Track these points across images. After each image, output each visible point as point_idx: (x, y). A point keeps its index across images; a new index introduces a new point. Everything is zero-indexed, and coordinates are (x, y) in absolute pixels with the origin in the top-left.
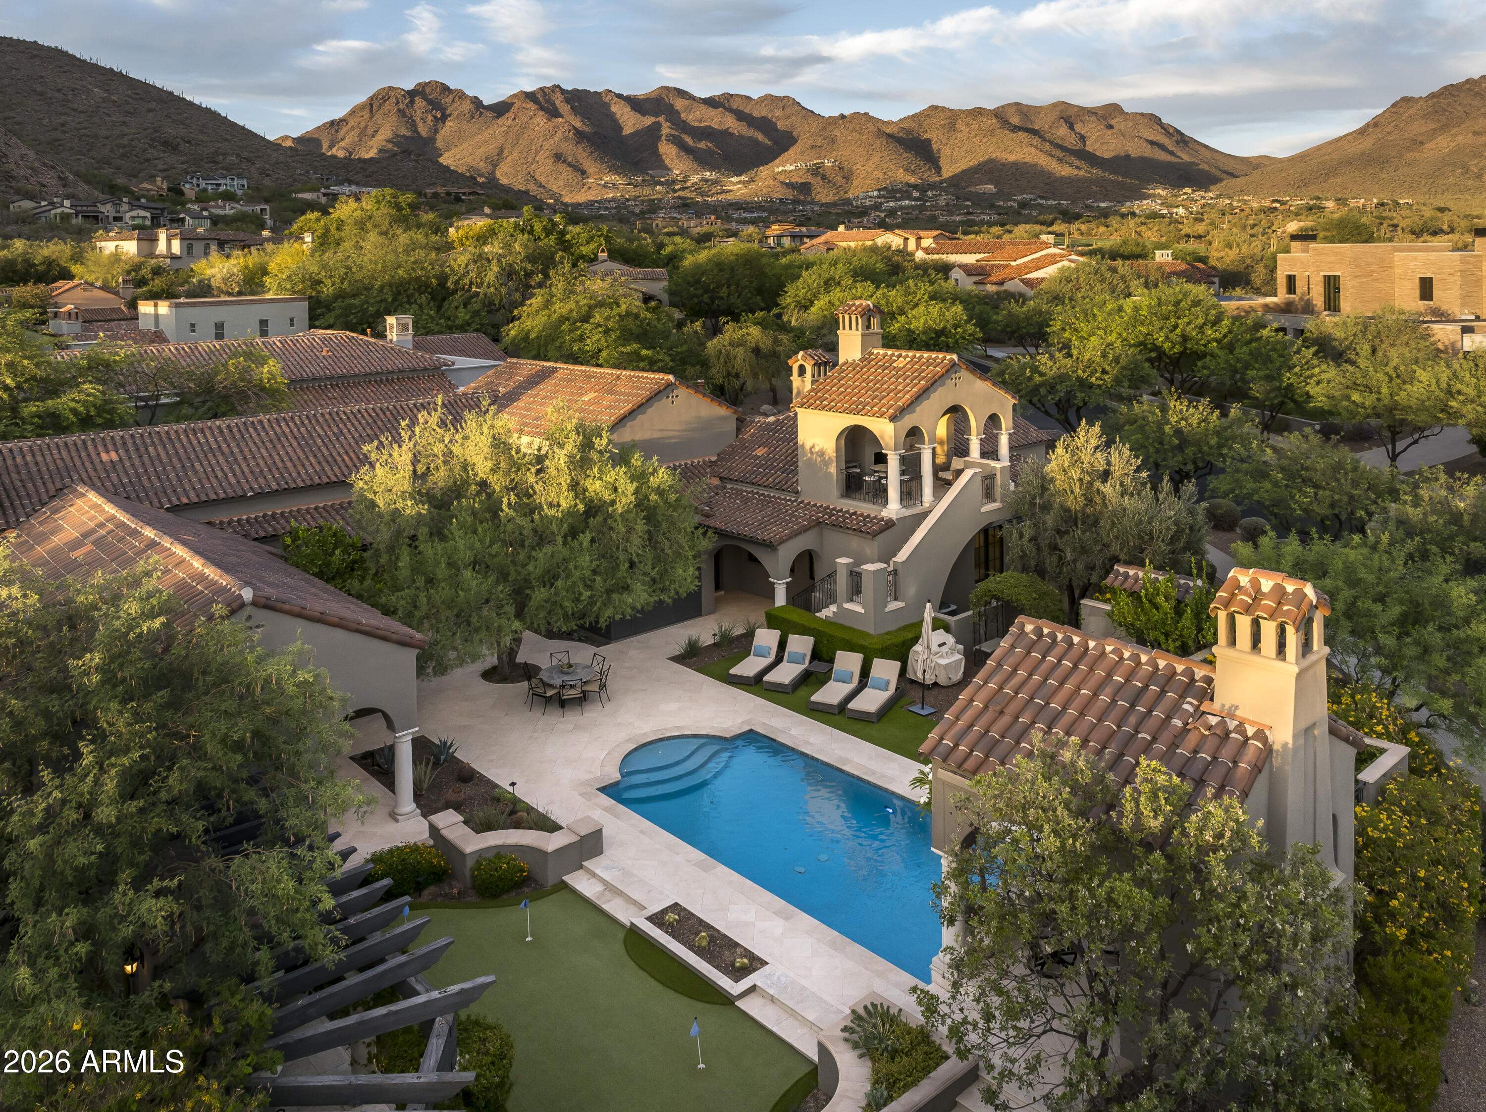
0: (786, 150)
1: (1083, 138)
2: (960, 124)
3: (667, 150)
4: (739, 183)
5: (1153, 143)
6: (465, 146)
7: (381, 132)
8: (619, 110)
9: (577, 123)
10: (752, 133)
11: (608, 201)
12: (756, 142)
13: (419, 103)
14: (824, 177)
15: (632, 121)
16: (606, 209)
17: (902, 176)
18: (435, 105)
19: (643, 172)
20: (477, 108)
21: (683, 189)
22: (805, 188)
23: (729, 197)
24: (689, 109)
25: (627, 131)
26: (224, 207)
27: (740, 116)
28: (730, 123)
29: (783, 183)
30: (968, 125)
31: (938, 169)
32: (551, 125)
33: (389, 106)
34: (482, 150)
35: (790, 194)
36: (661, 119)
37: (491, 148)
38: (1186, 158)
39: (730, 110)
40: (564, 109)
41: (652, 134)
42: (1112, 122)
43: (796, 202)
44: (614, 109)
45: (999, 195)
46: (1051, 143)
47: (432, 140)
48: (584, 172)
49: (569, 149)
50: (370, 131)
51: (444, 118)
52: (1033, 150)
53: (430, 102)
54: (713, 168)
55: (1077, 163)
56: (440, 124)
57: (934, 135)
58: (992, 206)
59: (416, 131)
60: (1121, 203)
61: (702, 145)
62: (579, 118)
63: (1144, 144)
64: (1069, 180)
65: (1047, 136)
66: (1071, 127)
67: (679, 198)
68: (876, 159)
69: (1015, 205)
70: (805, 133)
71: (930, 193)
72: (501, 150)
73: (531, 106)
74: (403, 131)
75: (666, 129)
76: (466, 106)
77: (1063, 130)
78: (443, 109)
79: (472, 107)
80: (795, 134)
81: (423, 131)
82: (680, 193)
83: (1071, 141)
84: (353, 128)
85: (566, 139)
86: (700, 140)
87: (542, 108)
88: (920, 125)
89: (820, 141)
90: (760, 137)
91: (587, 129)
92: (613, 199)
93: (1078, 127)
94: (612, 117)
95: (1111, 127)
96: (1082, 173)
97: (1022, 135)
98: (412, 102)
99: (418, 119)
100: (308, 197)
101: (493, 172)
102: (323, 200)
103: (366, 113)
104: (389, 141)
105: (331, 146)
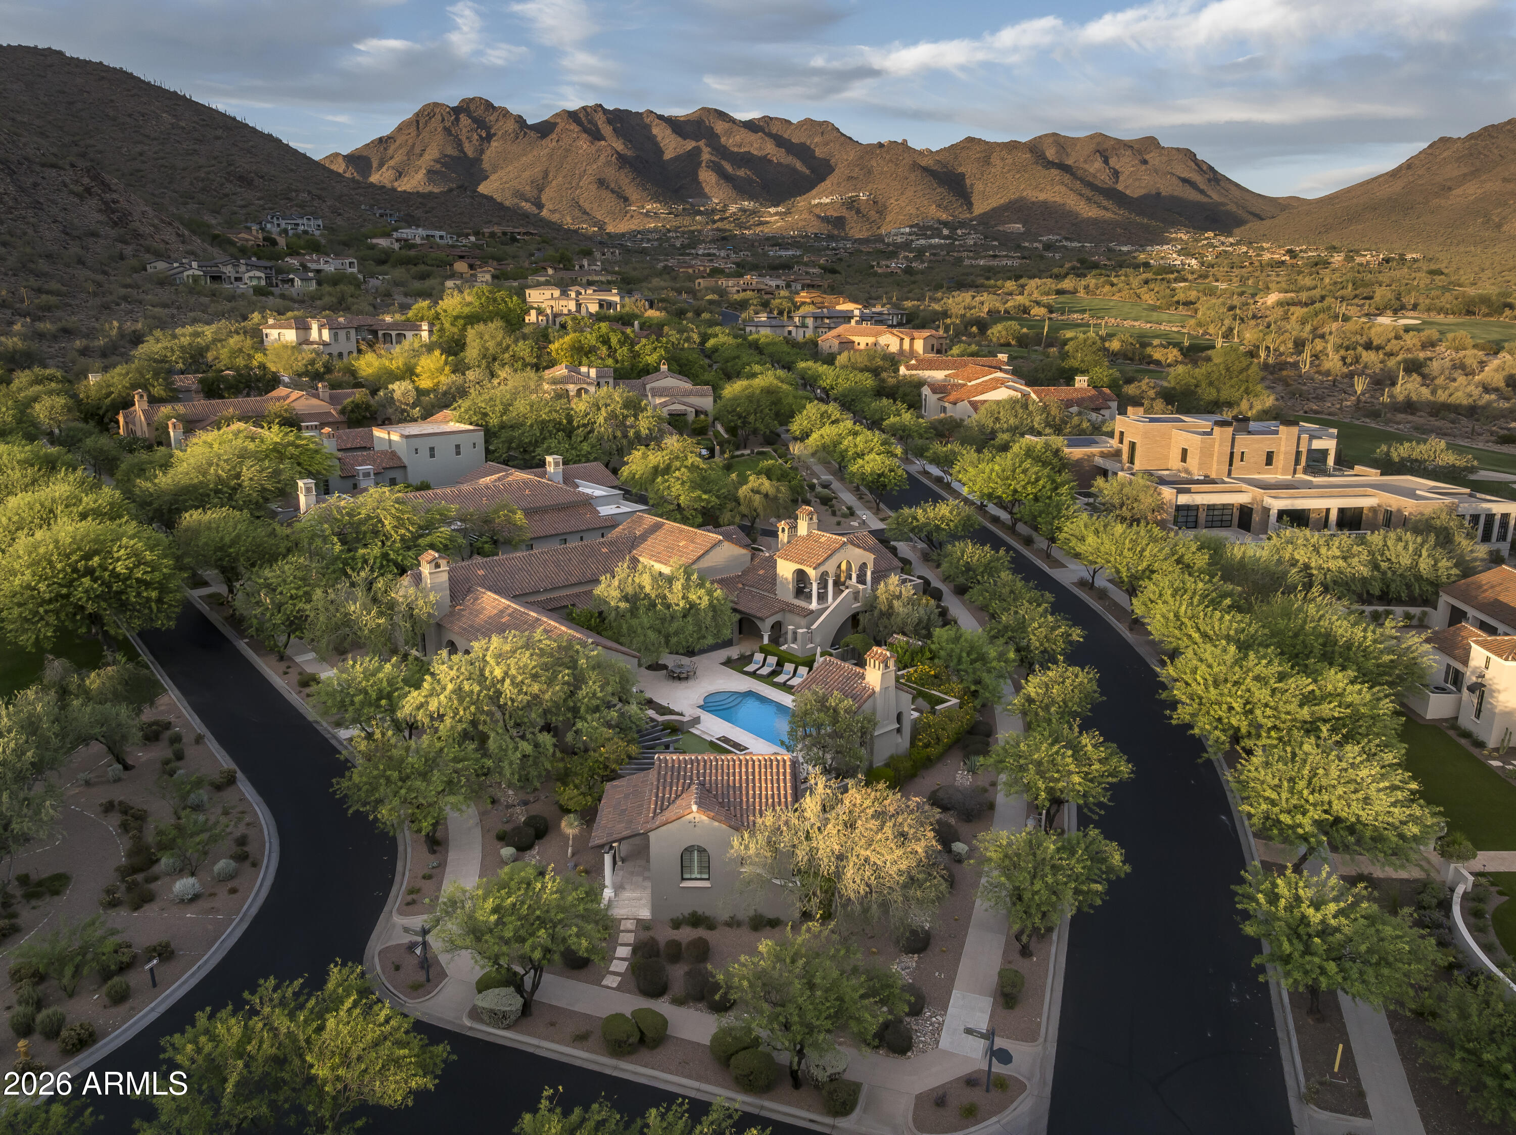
0: (822, 179)
1: (1116, 174)
2: (995, 159)
3: (707, 177)
4: (776, 214)
5: (1185, 181)
6: (510, 168)
7: (429, 151)
8: (660, 132)
9: (619, 146)
10: (789, 160)
11: (650, 231)
12: (795, 170)
13: (465, 120)
14: (858, 212)
15: (673, 145)
16: (649, 241)
17: (934, 212)
18: (480, 123)
19: (684, 201)
20: (521, 128)
21: (722, 219)
22: (839, 222)
23: (766, 229)
24: (729, 133)
25: (668, 155)
26: (318, 261)
27: (780, 142)
28: (770, 149)
29: (818, 217)
30: (1003, 159)
31: (970, 205)
32: (593, 149)
33: (435, 123)
34: (527, 173)
35: (825, 229)
36: (702, 143)
37: (537, 171)
38: (1215, 197)
39: (770, 135)
40: (607, 130)
41: (692, 159)
42: (1147, 157)
43: (831, 237)
44: (655, 131)
45: (1026, 235)
46: (1082, 180)
47: (478, 160)
48: (626, 199)
49: (611, 173)
50: (417, 150)
51: (489, 137)
52: (1063, 189)
53: (475, 120)
54: (751, 198)
55: (1105, 203)
56: (486, 144)
57: (968, 169)
58: (1018, 247)
59: (462, 151)
60: (1142, 246)
61: (741, 173)
62: (621, 141)
63: (1175, 180)
64: (1095, 222)
65: (1080, 173)
66: (1106, 162)
67: (718, 230)
68: (909, 193)
69: (1040, 246)
70: (843, 160)
71: (959, 232)
72: (546, 174)
73: (574, 127)
74: (450, 151)
75: (706, 155)
76: (511, 126)
77: (1096, 166)
78: (488, 128)
79: (517, 126)
80: (832, 162)
81: (469, 151)
82: (719, 225)
83: (1104, 178)
84: (400, 147)
85: (608, 163)
86: (740, 167)
87: (585, 130)
88: (956, 158)
89: (856, 172)
90: (799, 165)
91: (629, 153)
92: (655, 230)
93: (1113, 162)
94: (652, 139)
95: (1145, 162)
96: (1108, 215)
97: (1054, 172)
98: (457, 119)
99: (463, 138)
100: (383, 242)
101: (539, 197)
102: (396, 246)
103: (413, 131)
104: (437, 161)
105: (381, 165)
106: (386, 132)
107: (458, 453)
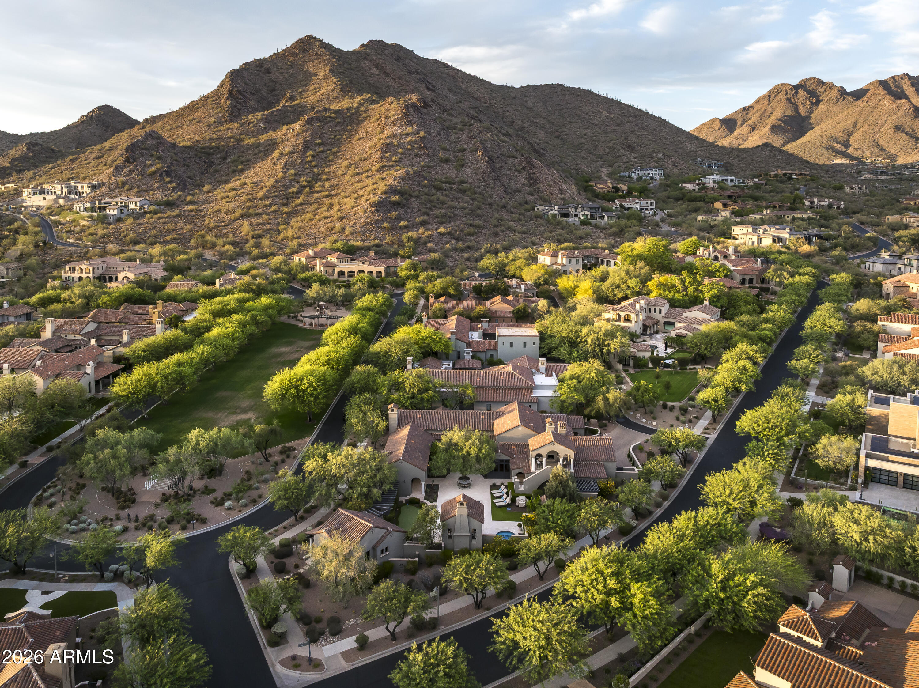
6: (830, 121)
7: (774, 114)
13: (801, 93)
18: (812, 94)
20: (842, 95)
33: (782, 96)
37: (849, 123)
47: (808, 117)
50: (767, 113)
51: (818, 102)
53: (809, 92)
56: (815, 107)
59: (799, 113)
72: (855, 124)
73: (881, 91)
74: (789, 113)
76: (834, 94)
78: (818, 96)
79: (838, 94)
81: (803, 111)
84: (757, 111)
87: (891, 93)
98: (796, 93)
99: (799, 104)
100: (689, 186)
101: (848, 140)
102: (697, 188)
103: (766, 102)
104: (778, 120)
105: (743, 123)
106: (748, 103)
107: (525, 346)
